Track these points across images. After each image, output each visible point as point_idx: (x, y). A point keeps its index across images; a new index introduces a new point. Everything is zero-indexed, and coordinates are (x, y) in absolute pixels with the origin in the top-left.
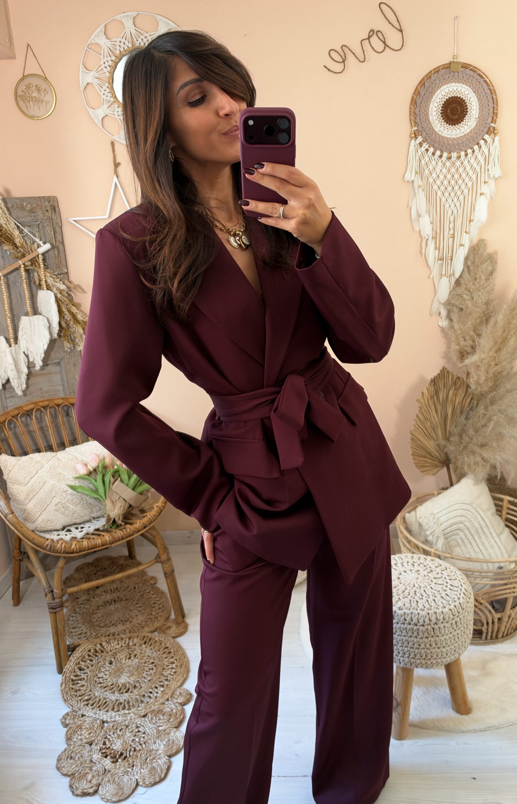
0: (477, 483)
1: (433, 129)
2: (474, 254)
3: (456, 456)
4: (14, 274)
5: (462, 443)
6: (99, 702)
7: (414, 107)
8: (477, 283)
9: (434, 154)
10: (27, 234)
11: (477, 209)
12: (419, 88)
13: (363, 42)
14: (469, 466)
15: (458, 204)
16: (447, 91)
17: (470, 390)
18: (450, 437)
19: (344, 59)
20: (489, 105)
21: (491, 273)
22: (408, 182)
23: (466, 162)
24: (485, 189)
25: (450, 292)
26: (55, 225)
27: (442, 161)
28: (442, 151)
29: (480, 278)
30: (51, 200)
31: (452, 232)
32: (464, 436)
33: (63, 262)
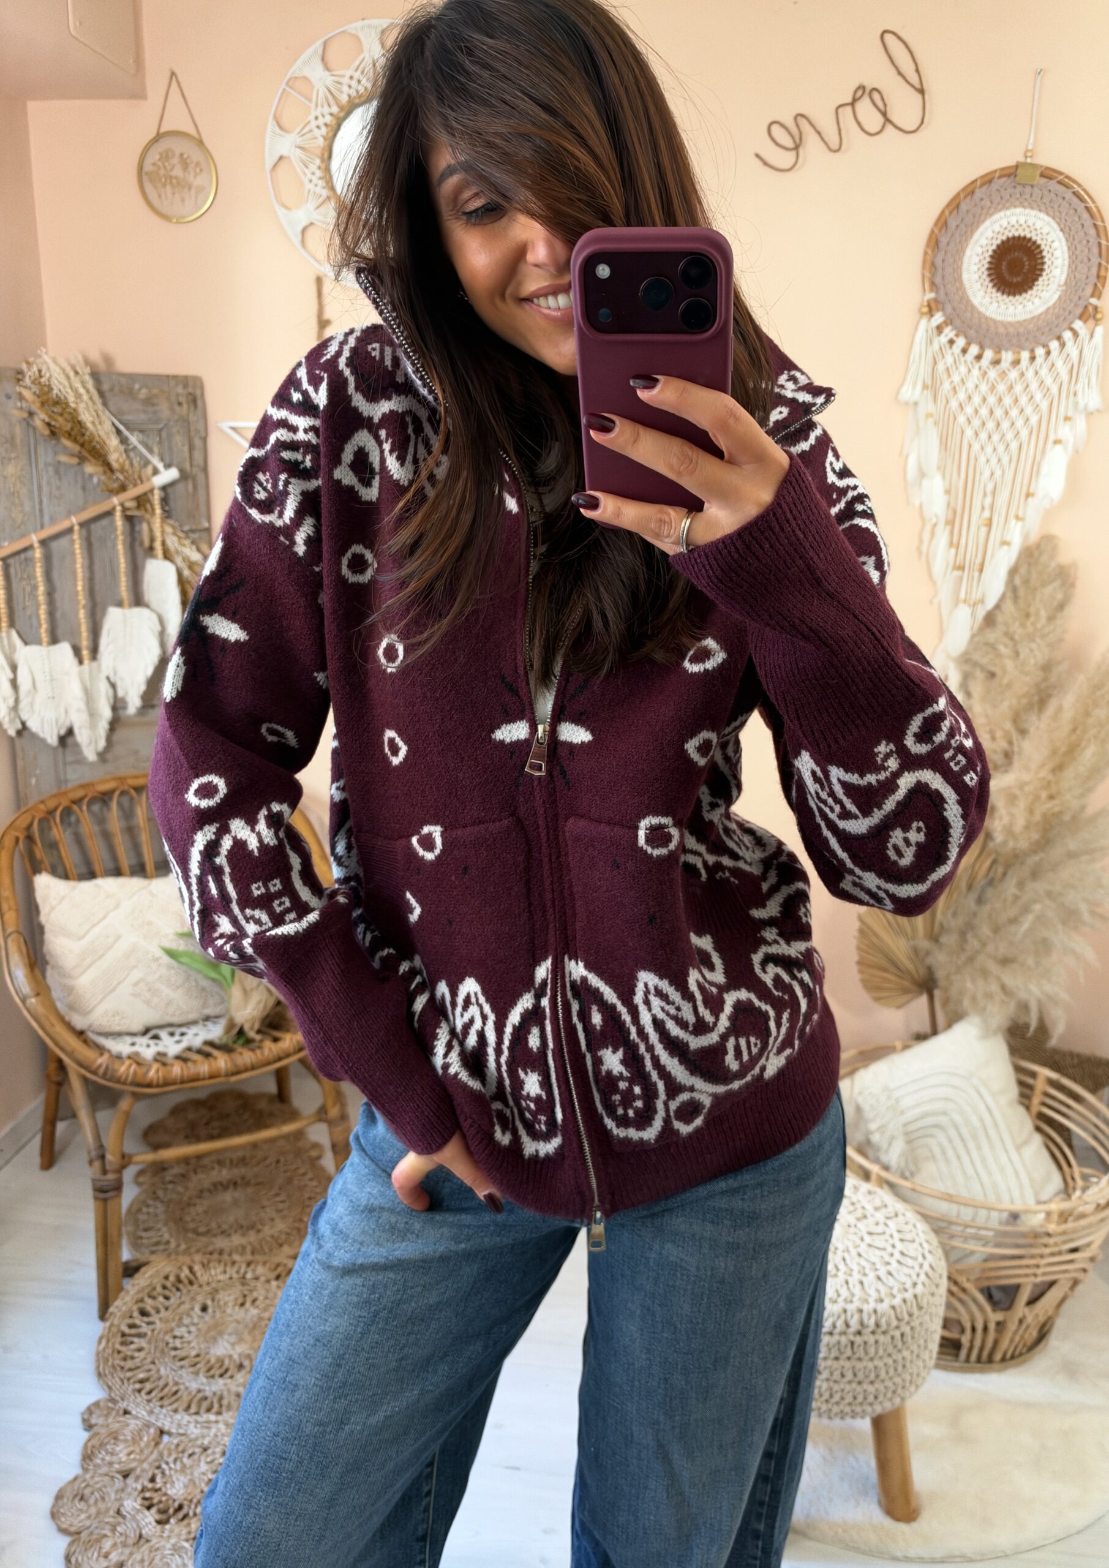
0: (986, 1034)
1: (969, 301)
2: (1029, 564)
3: (948, 977)
4: (104, 522)
5: (963, 949)
6: (163, 1389)
7: (933, 251)
8: (1028, 624)
9: (964, 351)
10: (135, 448)
11: (1044, 470)
12: (947, 213)
13: (840, 110)
14: (974, 999)
15: (1005, 459)
16: (1004, 223)
17: (991, 845)
18: (940, 934)
19: (798, 141)
20: (1089, 260)
21: (1061, 607)
22: (906, 404)
23: (1030, 374)
24: (1065, 432)
25: (973, 636)
26: (193, 433)
27: (980, 368)
28: (982, 348)
29: (1037, 614)
30: (191, 383)
31: (987, 514)
32: (969, 936)
33: (203, 509)
